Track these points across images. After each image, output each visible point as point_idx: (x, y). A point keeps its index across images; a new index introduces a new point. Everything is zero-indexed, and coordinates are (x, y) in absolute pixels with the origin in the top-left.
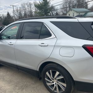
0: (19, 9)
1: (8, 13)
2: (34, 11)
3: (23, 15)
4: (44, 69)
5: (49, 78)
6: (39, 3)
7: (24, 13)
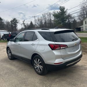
0: (40, 18)
1: (31, 22)
2: (53, 19)
3: (43, 23)
4: (33, 59)
5: (36, 64)
6: (57, 13)
7: (44, 21)
